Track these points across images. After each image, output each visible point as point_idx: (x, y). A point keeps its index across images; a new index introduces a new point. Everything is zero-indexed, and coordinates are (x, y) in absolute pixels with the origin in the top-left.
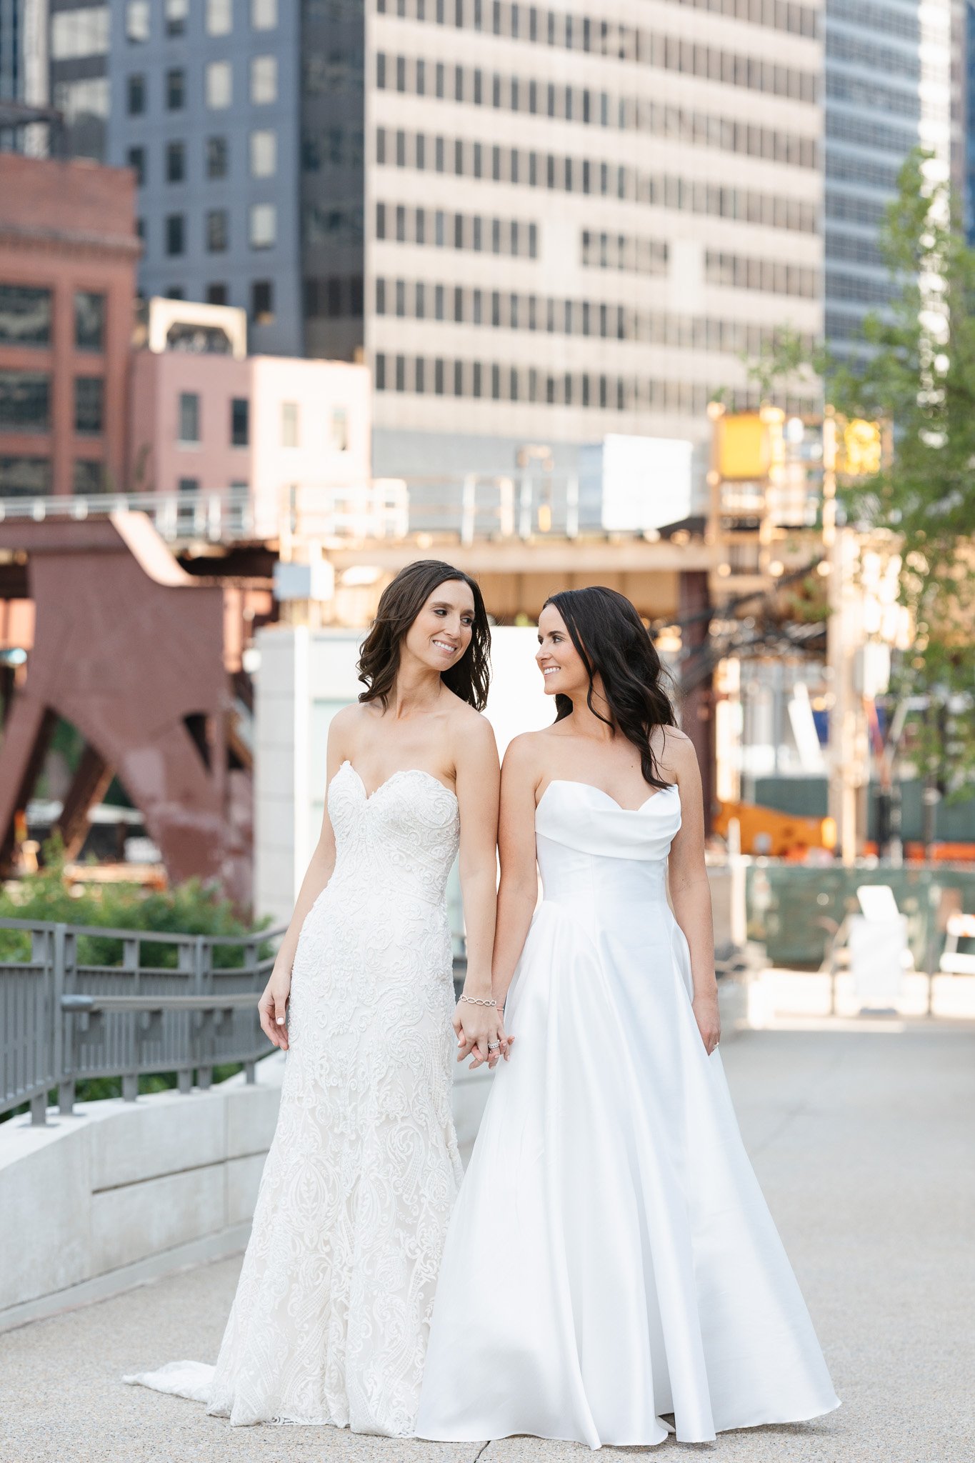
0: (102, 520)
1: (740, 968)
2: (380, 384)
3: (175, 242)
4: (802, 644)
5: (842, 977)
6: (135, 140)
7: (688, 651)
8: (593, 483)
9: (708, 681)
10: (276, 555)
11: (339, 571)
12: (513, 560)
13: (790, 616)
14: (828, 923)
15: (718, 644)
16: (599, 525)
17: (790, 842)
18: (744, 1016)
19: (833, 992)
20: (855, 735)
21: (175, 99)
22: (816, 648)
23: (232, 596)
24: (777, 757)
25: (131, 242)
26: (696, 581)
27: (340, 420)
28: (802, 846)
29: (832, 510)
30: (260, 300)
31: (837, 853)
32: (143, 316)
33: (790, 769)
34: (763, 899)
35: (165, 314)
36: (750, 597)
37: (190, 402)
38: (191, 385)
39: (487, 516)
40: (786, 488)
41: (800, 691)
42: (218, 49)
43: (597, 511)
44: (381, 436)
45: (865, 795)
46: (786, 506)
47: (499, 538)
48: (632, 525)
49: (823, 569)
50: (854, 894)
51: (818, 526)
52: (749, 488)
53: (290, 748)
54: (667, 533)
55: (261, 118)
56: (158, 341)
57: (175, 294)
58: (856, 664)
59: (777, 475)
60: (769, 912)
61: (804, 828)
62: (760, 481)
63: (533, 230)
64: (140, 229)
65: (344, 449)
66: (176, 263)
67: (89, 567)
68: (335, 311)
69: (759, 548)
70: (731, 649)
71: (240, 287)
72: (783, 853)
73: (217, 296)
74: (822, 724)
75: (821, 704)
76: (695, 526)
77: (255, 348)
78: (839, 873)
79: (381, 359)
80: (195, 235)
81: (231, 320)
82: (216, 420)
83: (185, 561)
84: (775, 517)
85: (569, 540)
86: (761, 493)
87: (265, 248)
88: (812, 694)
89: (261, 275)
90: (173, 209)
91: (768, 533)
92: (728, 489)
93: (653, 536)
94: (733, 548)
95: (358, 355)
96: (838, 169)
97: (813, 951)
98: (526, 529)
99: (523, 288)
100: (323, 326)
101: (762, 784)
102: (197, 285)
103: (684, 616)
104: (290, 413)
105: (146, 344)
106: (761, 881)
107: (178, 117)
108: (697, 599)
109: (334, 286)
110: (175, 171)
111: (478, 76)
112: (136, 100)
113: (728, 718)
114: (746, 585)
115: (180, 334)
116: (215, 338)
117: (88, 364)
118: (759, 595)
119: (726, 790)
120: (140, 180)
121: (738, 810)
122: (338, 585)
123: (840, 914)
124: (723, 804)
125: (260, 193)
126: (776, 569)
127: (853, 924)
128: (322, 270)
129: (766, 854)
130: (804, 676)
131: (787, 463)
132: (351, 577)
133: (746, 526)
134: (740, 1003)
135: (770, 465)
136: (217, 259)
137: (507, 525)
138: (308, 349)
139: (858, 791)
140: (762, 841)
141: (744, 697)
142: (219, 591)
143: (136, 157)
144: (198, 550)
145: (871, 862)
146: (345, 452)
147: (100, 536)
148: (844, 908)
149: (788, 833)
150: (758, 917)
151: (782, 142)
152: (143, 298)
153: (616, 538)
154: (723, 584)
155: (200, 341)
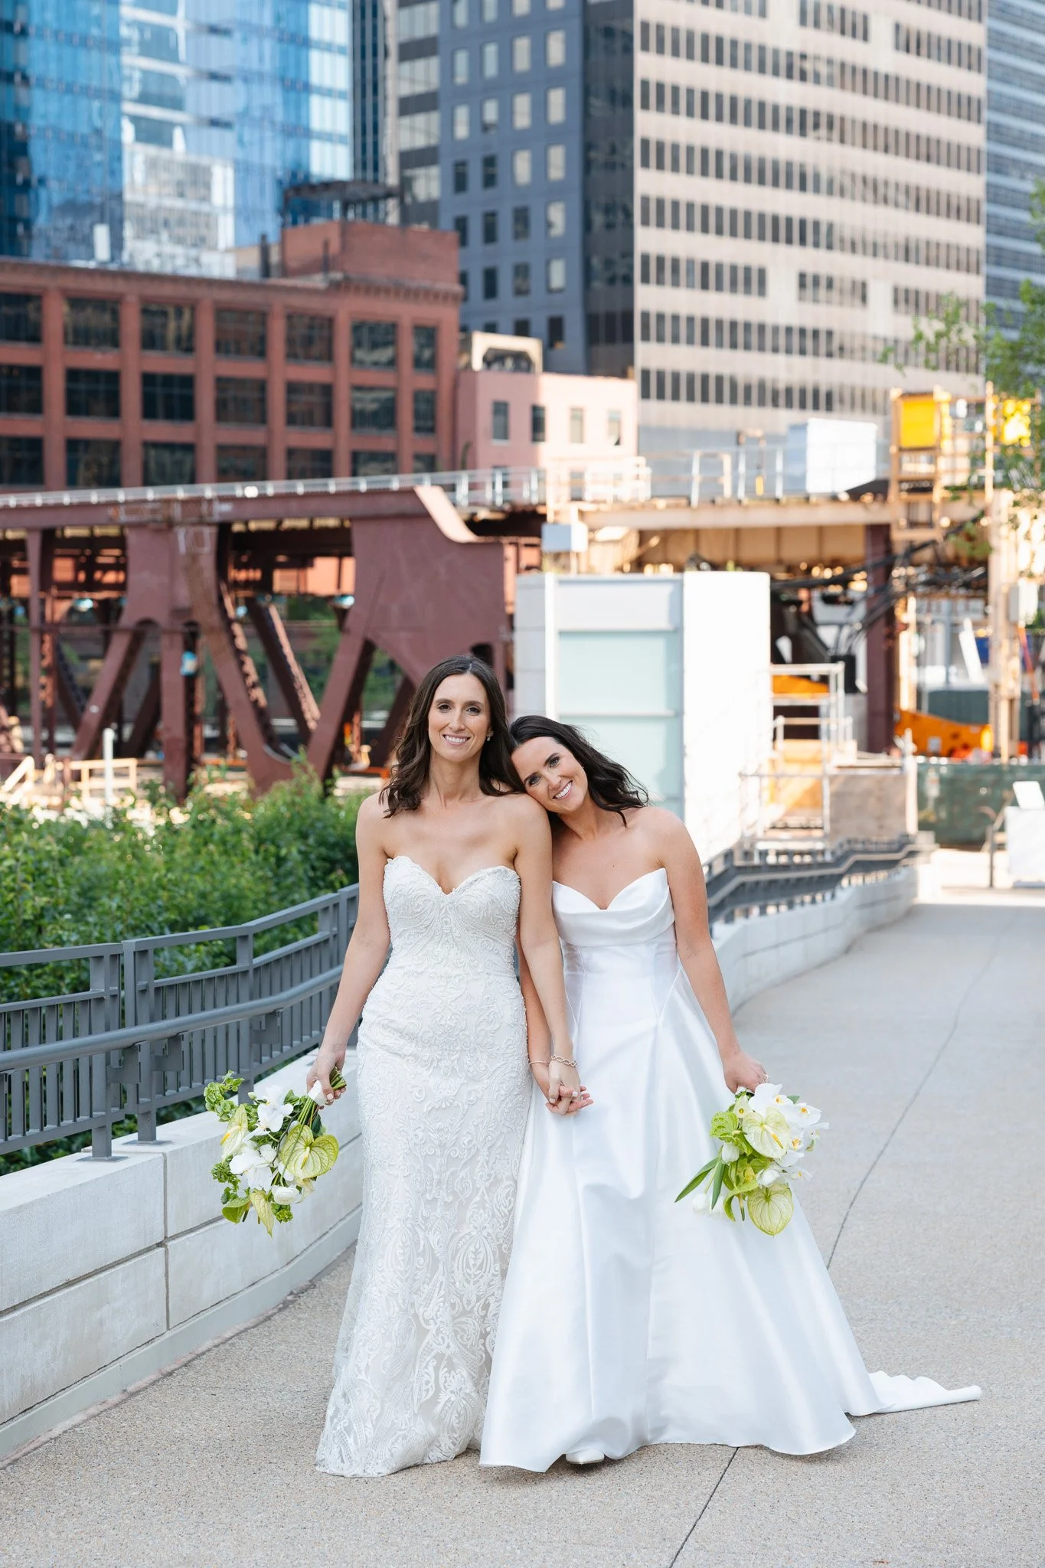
0: (410, 493)
1: (912, 854)
2: (645, 394)
3: (491, 290)
4: (967, 585)
5: (999, 856)
6: (460, 212)
7: (871, 592)
8: (798, 456)
9: (890, 617)
10: (544, 517)
11: (592, 530)
12: (731, 518)
13: (956, 561)
14: (988, 810)
15: (898, 586)
16: (804, 490)
17: (957, 744)
18: (915, 895)
19: (992, 867)
20: (1010, 657)
21: (489, 180)
22: (979, 588)
23: (510, 552)
24: (948, 674)
25: (458, 288)
26: (879, 533)
27: (615, 420)
28: (966, 747)
29: (988, 473)
30: (555, 332)
31: (996, 754)
32: (466, 346)
33: (958, 683)
34: (933, 791)
35: (482, 343)
36: (924, 546)
37: (501, 409)
38: (501, 397)
39: (712, 485)
40: (954, 455)
41: (967, 623)
42: (522, 139)
43: (802, 479)
44: (644, 432)
45: (1017, 705)
46: (954, 471)
47: (719, 500)
48: (828, 489)
49: (984, 522)
50: (1011, 788)
51: (980, 487)
52: (923, 457)
53: (543, 671)
54: (856, 494)
55: (555, 192)
56: (477, 364)
57: (491, 328)
58: (1012, 596)
59: (946, 446)
60: (939, 801)
61: (969, 731)
62: (931, 451)
63: (762, 273)
64: (463, 279)
65: (618, 443)
66: (491, 304)
67: (398, 528)
68: (611, 339)
69: (931, 506)
70: (910, 587)
71: (540, 323)
72: (950, 754)
73: (522, 329)
74: (984, 648)
75: (982, 633)
76: (878, 489)
77: (548, 368)
78: (997, 770)
79: (646, 374)
80: (506, 282)
81: (532, 347)
82: (520, 422)
83: (472, 524)
84: (945, 480)
85: (777, 501)
86: (933, 461)
87: (560, 291)
88: (976, 625)
89: (555, 313)
90: (489, 264)
91: (938, 494)
92: (906, 457)
93: (844, 497)
94: (909, 505)
95: (630, 371)
96: (996, 228)
97: (976, 833)
98: (741, 493)
99: (755, 319)
100: (602, 350)
101: (935, 695)
102: (506, 322)
103: (869, 562)
104: (577, 416)
105: (469, 365)
106: (932, 776)
107: (491, 192)
108: (881, 548)
109: (610, 317)
110: (490, 235)
111: (719, 154)
112: (460, 183)
113: (908, 644)
114: (921, 535)
115: (494, 358)
116: (521, 360)
117: (424, 381)
118: (933, 543)
119: (906, 701)
120: (463, 241)
121: (914, 718)
122: (591, 541)
123: (999, 805)
124: (902, 713)
125: (554, 251)
126: (945, 522)
127: (1009, 811)
128: (601, 307)
129: (938, 755)
130: (967, 609)
131: (954, 438)
132: (602, 535)
133: (922, 487)
134: (912, 884)
135: (941, 436)
136: (522, 300)
137: (727, 492)
138: (591, 368)
139: (1011, 701)
140: (934, 743)
141: (920, 627)
142: (500, 546)
143: (461, 225)
144: (483, 514)
145: (1024, 760)
146: (618, 447)
147: (406, 505)
148: (1003, 798)
149: (955, 736)
150: (931, 805)
151: (954, 202)
152: (465, 330)
153: (813, 499)
154: (901, 536)
155: (509, 363)
